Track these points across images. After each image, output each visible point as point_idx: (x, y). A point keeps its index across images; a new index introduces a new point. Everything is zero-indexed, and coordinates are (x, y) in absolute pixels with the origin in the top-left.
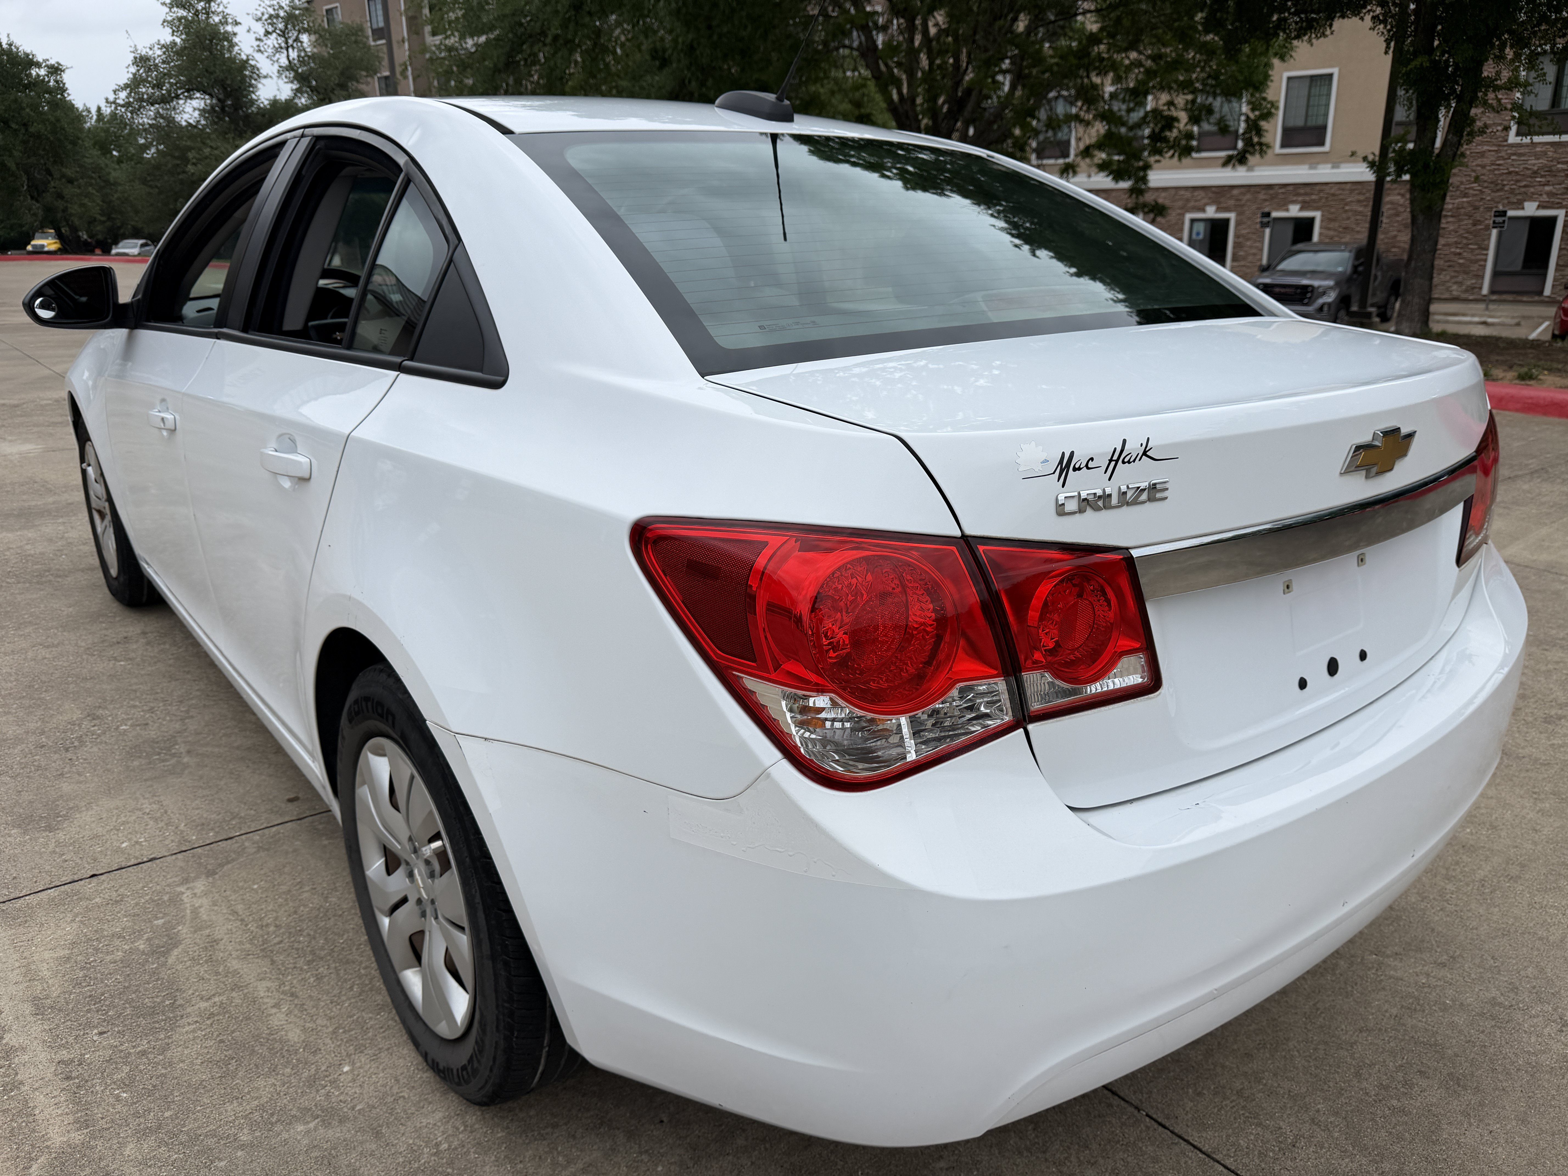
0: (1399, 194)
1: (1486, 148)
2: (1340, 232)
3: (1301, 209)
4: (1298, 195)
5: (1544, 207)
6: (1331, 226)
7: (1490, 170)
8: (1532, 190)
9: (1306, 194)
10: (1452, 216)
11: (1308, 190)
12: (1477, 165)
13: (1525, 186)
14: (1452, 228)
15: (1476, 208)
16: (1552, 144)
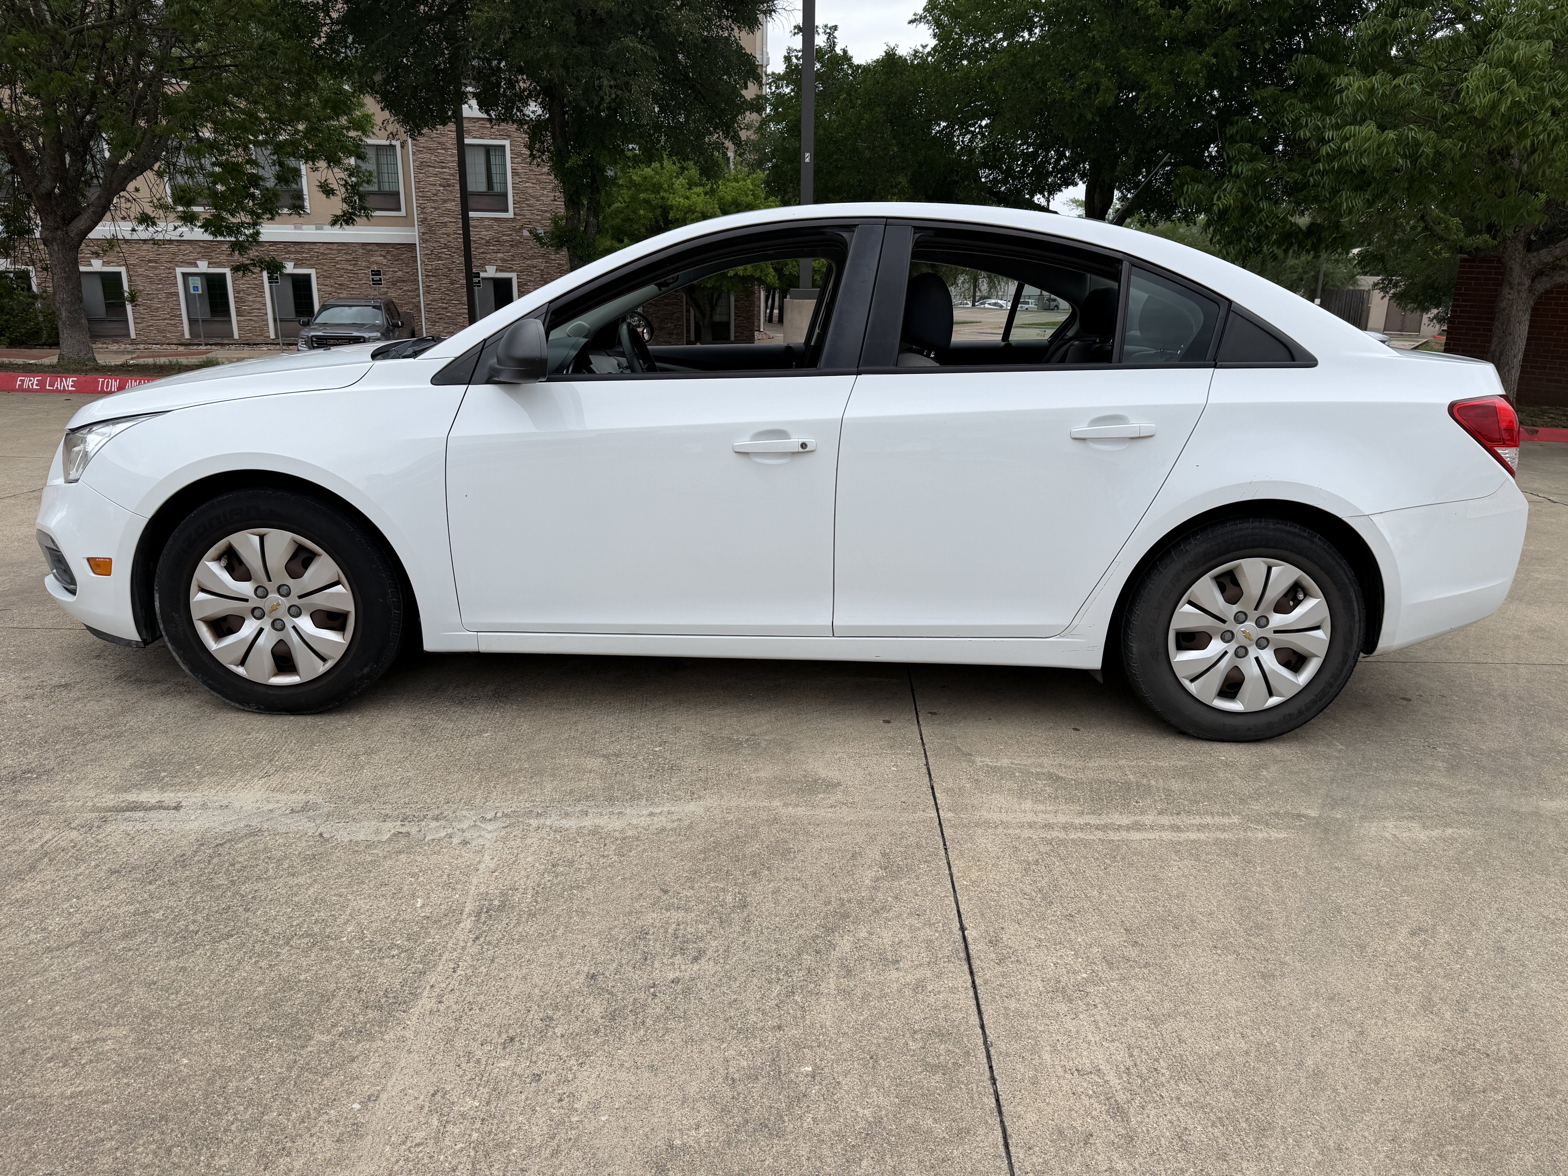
0: (381, 255)
1: (446, 219)
2: (337, 288)
3: (295, 266)
4: (289, 252)
5: (501, 271)
6: (327, 282)
7: (454, 238)
8: (489, 256)
9: (297, 252)
10: (433, 276)
11: (298, 248)
12: (443, 234)
13: (483, 253)
14: (435, 286)
15: (450, 270)
16: (496, 219)
